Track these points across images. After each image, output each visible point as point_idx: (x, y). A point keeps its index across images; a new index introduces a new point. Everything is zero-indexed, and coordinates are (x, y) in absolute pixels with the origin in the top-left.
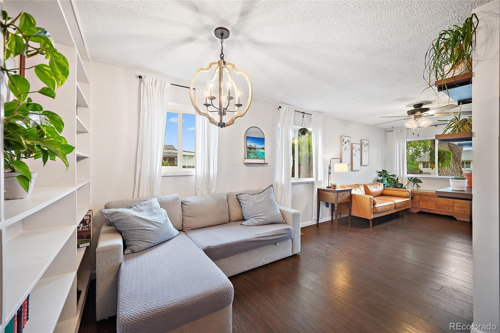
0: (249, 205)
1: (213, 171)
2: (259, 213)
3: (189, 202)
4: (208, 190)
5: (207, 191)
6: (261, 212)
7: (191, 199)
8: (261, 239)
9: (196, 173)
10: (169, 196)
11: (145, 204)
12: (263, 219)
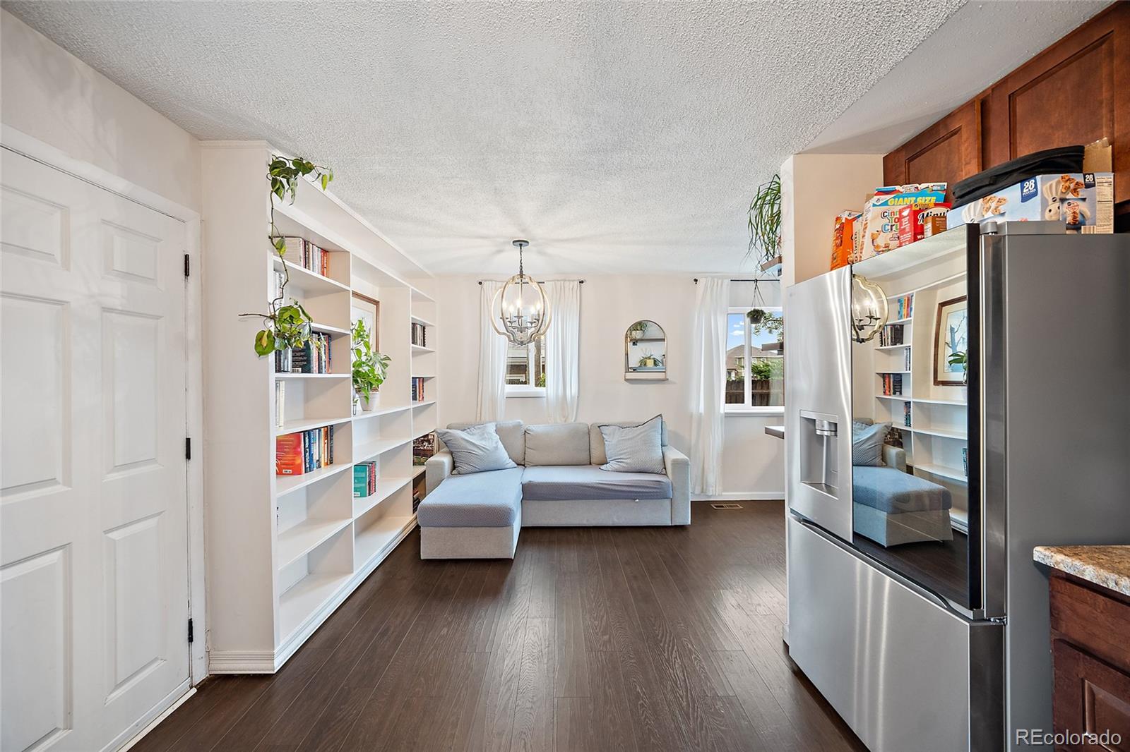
0: (613, 443)
1: (572, 390)
2: (622, 454)
3: (532, 431)
4: (564, 417)
5: (563, 419)
6: (625, 453)
7: (537, 428)
8: (619, 488)
9: (547, 394)
10: (510, 422)
11: (479, 428)
12: (627, 463)
